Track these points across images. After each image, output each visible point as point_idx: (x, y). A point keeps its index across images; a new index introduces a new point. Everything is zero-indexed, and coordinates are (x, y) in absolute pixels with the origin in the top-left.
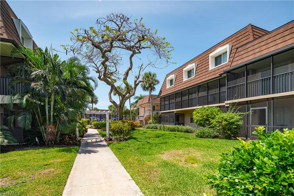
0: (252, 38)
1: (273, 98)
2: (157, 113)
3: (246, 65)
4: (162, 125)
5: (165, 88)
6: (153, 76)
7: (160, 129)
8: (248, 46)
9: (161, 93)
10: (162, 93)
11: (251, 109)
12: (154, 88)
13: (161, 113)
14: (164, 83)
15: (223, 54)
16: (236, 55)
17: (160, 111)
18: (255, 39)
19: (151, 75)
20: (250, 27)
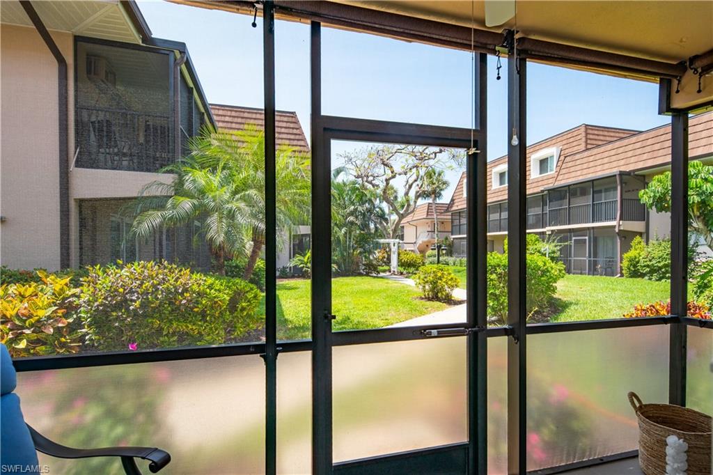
0: (582, 147)
1: (593, 228)
2: (447, 239)
3: (569, 186)
4: (458, 259)
5: (461, 196)
6: (440, 175)
7: (454, 264)
8: (578, 156)
9: (453, 203)
10: (455, 204)
11: (574, 238)
12: (440, 194)
13: (454, 239)
14: (459, 187)
15: (551, 157)
16: (564, 166)
17: (452, 235)
18: (587, 149)
19: (435, 174)
20: (583, 129)
